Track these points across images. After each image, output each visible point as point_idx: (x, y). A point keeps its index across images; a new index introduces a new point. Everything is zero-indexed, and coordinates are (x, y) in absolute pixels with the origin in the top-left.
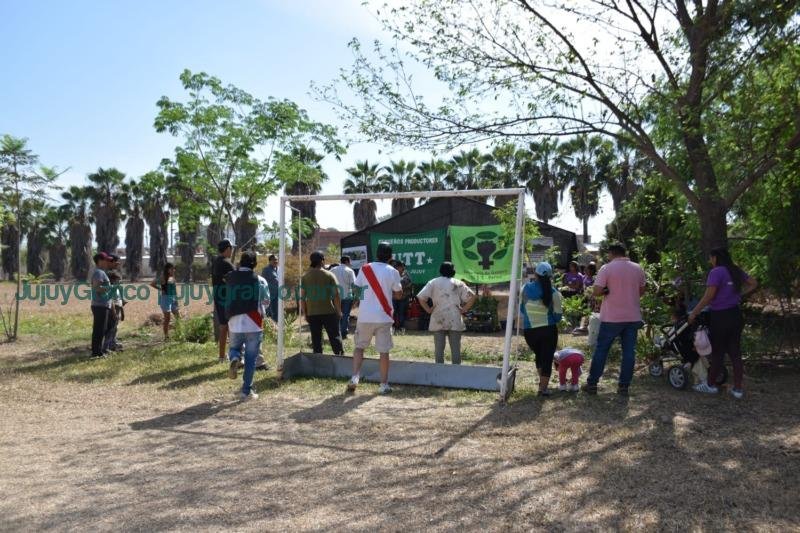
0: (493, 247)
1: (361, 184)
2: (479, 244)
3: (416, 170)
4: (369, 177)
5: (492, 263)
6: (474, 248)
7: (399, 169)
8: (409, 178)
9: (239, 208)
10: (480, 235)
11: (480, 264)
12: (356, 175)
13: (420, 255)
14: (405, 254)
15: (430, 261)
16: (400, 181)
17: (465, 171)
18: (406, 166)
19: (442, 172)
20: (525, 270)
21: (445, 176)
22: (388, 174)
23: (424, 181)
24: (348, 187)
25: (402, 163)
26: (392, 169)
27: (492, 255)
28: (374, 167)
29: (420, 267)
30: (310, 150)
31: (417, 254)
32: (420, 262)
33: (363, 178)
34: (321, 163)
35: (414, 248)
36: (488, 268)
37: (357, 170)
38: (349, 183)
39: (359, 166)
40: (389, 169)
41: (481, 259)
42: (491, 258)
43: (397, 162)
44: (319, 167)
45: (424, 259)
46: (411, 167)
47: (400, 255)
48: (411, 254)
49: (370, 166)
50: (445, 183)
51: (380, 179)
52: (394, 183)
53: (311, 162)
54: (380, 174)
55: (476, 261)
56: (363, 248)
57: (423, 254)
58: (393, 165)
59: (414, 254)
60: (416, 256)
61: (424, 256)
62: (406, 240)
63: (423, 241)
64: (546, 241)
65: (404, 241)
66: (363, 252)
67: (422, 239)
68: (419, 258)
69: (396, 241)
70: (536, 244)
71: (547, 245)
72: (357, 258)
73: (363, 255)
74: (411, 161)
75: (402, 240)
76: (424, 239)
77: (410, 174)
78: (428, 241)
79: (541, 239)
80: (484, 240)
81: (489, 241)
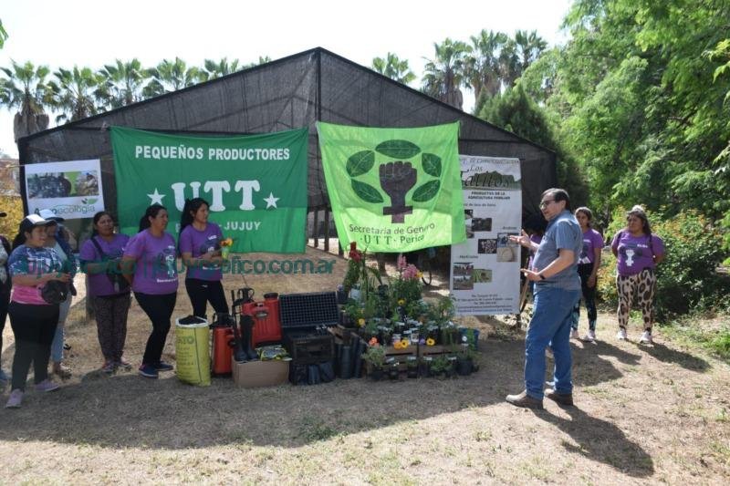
0: (412, 175)
2: (382, 167)
3: (50, 78)
5: (410, 210)
6: (372, 178)
7: (25, 74)
8: (39, 87)
10: (383, 148)
11: (386, 211)
13: (248, 187)
14: (208, 186)
15: (272, 201)
16: (27, 90)
17: (121, 85)
18: (35, 70)
19: (90, 83)
20: (469, 222)
21: (95, 88)
22: (8, 79)
23: (63, 92)
25: (30, 66)
26: (14, 72)
29: (247, 216)
31: (239, 185)
32: (247, 204)
35: (233, 172)
36: (402, 221)
40: (9, 73)
41: (387, 201)
42: (408, 200)
43: (22, 65)
45: (258, 198)
46: (42, 72)
47: (195, 186)
48: (226, 185)
50: (94, 97)
52: (17, 91)
55: (379, 207)
56: (93, 166)
57: (256, 185)
58: (15, 67)
59: (233, 186)
60: (237, 189)
61: (257, 189)
62: (212, 152)
63: (255, 154)
64: (506, 166)
65: (206, 153)
66: (90, 177)
67: (251, 150)
68: (244, 194)
69: (185, 152)
70: (491, 171)
71: (508, 174)
72: (73, 191)
73: (90, 183)
74: (43, 65)
75: (200, 150)
76: (258, 151)
77: (41, 81)
78: (265, 154)
79: (498, 162)
80: (394, 160)
81: (404, 161)
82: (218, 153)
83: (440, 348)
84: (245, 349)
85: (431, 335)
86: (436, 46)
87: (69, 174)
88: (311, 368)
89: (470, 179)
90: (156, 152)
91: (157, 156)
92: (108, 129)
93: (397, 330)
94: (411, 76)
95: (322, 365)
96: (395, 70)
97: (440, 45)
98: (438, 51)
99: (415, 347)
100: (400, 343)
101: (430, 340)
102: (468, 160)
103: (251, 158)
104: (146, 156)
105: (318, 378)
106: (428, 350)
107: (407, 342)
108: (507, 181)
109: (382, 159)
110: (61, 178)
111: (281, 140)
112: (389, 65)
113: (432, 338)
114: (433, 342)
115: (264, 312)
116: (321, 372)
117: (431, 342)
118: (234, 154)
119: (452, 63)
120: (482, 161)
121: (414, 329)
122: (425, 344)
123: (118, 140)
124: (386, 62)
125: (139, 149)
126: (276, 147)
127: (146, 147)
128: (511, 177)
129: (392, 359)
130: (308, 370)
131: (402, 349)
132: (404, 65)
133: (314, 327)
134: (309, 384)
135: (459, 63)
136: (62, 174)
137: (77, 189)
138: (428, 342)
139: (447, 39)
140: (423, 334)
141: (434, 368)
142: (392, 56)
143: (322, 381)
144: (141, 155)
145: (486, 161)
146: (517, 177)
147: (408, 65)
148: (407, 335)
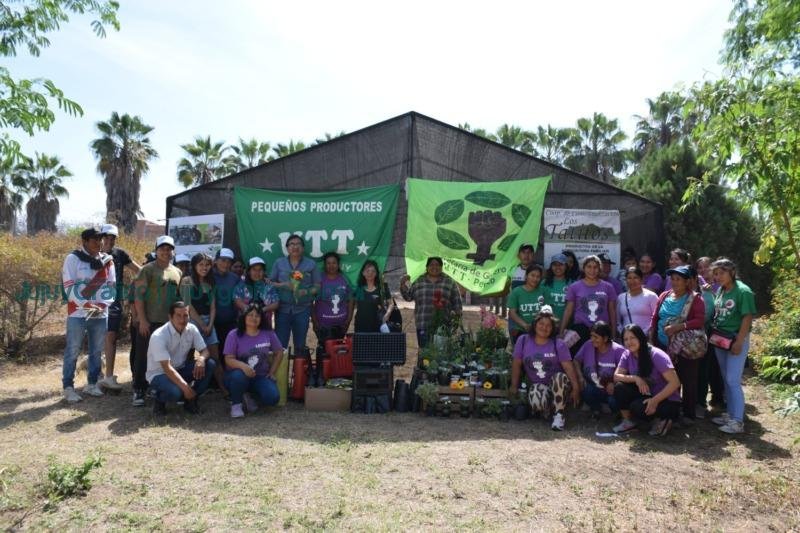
1: (200, 165)
2: (471, 214)
3: (270, 153)
4: (211, 157)
6: (461, 227)
7: (250, 150)
8: (261, 161)
9: (33, 186)
10: (473, 197)
12: (195, 153)
13: (343, 236)
14: (309, 234)
15: (363, 249)
16: (251, 164)
18: (258, 147)
22: (236, 155)
24: (184, 168)
25: (254, 144)
26: (241, 149)
27: (497, 243)
28: (218, 146)
30: (136, 118)
31: (336, 234)
32: (343, 250)
33: (202, 158)
34: (149, 135)
35: (331, 222)
37: (196, 147)
38: (185, 163)
39: (199, 143)
40: (237, 150)
41: (473, 249)
42: (494, 248)
43: (248, 142)
44: (146, 141)
45: (351, 245)
46: (264, 149)
48: (324, 234)
49: (213, 144)
51: (225, 161)
52: (242, 166)
53: (136, 134)
54: (225, 155)
57: (350, 234)
58: (243, 144)
59: (330, 235)
60: (334, 237)
61: (352, 238)
62: (313, 205)
63: (350, 207)
64: (605, 219)
65: (308, 206)
66: (216, 228)
67: (348, 203)
68: (340, 241)
69: (290, 206)
70: (587, 223)
71: (609, 226)
72: (203, 240)
73: (216, 233)
74: (265, 141)
75: (303, 204)
76: (353, 203)
77: (263, 157)
78: (360, 207)
79: (596, 215)
80: (483, 209)
81: (494, 210)
82: (319, 206)
83: (497, 392)
84: (316, 377)
85: (490, 379)
86: (651, 103)
87: (200, 226)
88: (369, 399)
89: (564, 232)
90: (268, 207)
91: (268, 210)
92: (232, 189)
93: (457, 371)
94: (621, 136)
95: (379, 398)
96: (602, 131)
97: (655, 101)
98: (653, 108)
99: (473, 389)
100: (456, 383)
101: (487, 383)
102: (562, 214)
103: (347, 210)
104: (260, 210)
105: (374, 408)
106: (484, 393)
107: (465, 384)
108: (605, 235)
109: (471, 207)
110: (194, 229)
111: (375, 194)
112: (595, 126)
113: (490, 382)
114: (490, 385)
115: (343, 349)
116: (377, 403)
117: (488, 385)
118: (332, 207)
119: (669, 119)
120: (578, 214)
121: (474, 372)
122: (482, 387)
123: (239, 198)
124: (593, 122)
125: (254, 205)
126: (369, 200)
127: (260, 203)
128: (610, 230)
129: (446, 398)
130: (365, 400)
131: (457, 389)
132: (613, 125)
133: (379, 364)
134: (365, 413)
135: (676, 120)
136: (196, 226)
137: (206, 238)
138: (485, 386)
139: (663, 94)
140: (481, 377)
141: (486, 410)
142: (600, 116)
143: (377, 411)
144: (256, 210)
145: (582, 214)
146: (617, 230)
147: (618, 125)
148: (464, 378)
